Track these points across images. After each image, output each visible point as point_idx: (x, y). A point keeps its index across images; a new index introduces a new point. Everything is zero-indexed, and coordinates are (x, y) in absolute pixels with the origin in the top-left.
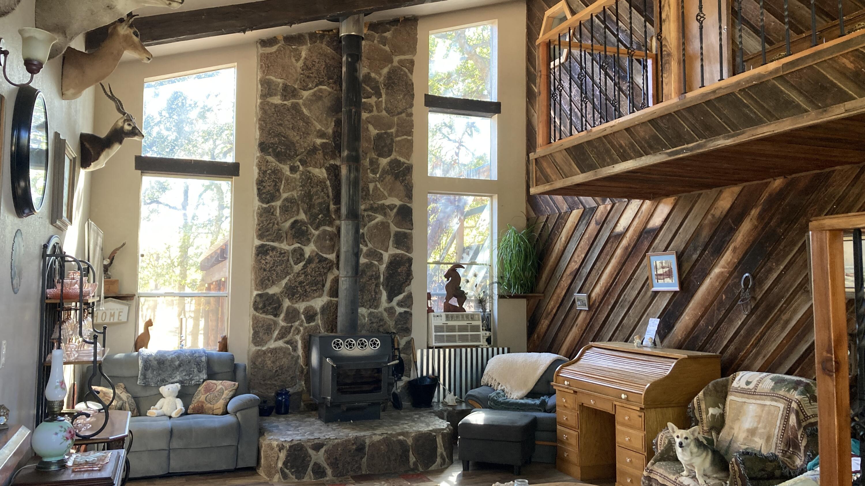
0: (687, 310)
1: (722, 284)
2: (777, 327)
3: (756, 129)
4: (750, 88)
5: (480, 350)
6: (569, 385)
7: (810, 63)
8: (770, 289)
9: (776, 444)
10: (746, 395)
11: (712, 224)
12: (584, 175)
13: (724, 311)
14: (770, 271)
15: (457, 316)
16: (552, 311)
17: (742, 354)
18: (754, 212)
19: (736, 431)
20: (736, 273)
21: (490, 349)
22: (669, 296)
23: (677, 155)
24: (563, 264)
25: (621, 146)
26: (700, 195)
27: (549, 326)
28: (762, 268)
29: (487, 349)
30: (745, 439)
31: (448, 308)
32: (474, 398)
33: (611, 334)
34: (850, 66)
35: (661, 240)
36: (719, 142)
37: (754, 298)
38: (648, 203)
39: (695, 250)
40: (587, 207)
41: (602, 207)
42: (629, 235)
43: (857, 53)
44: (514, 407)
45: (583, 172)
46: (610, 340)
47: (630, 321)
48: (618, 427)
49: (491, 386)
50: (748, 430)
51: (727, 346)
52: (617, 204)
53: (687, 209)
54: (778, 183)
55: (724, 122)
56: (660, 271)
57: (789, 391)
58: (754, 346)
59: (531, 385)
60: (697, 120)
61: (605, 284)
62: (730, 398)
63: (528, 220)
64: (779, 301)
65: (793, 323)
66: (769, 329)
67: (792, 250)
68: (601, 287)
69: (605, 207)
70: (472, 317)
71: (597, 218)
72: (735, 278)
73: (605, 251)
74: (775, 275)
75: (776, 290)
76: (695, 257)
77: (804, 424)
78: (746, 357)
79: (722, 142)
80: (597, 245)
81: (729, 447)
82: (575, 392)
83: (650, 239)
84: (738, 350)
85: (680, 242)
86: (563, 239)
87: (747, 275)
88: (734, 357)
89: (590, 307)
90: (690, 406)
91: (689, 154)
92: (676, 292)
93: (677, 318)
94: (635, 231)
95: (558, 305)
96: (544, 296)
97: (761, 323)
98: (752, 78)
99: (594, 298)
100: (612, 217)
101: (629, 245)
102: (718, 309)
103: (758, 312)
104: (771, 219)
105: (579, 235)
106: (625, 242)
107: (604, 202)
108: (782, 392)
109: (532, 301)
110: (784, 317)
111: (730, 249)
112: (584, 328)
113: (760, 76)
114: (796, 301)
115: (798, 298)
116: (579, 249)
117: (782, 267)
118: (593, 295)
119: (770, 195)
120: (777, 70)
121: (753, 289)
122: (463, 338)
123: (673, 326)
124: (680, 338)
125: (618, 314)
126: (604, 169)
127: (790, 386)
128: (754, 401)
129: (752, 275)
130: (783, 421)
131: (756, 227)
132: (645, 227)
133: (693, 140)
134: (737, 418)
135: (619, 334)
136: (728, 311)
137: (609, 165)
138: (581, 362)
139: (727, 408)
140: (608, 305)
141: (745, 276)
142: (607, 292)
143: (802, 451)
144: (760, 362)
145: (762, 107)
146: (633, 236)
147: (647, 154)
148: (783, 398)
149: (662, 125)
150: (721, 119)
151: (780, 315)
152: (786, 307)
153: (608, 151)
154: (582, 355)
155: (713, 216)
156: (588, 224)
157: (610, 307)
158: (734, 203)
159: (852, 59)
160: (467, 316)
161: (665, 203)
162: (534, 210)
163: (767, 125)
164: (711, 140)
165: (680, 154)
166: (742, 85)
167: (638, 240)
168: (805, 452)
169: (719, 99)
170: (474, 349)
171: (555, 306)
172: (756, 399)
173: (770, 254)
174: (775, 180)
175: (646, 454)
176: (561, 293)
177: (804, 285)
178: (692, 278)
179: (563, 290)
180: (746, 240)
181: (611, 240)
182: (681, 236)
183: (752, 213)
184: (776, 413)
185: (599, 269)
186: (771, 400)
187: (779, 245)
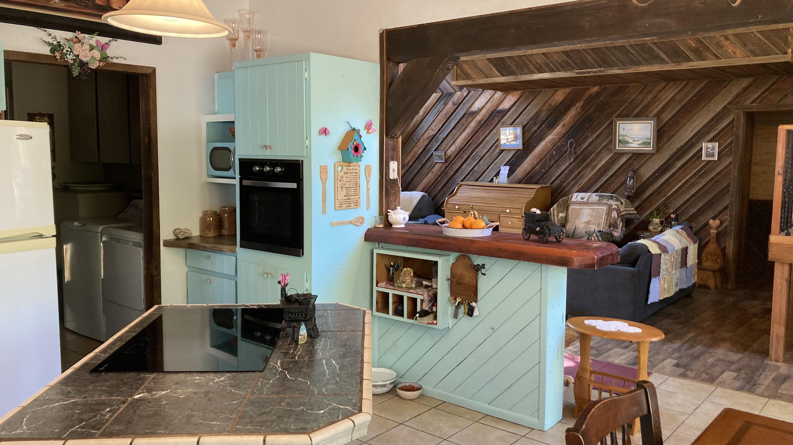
0: (527, 160)
1: (553, 145)
2: (590, 168)
3: (638, 67)
4: (635, 45)
8: (586, 148)
9: (603, 227)
10: (583, 205)
11: (549, 109)
12: (503, 78)
13: (554, 161)
14: (587, 138)
17: (565, 184)
18: (579, 105)
19: (577, 224)
20: (564, 139)
22: (513, 153)
24: (421, 131)
25: (538, 63)
26: (540, 92)
28: (582, 136)
30: (584, 227)
33: (463, 177)
34: (694, 45)
35: (508, 118)
36: (613, 71)
37: (575, 153)
38: (499, 94)
39: (535, 124)
40: (445, 92)
41: (459, 93)
42: (482, 113)
45: (503, 76)
47: (480, 168)
48: (501, 229)
50: (585, 222)
51: (554, 180)
52: (472, 92)
53: (530, 100)
54: (595, 89)
55: (617, 60)
57: (608, 200)
58: (574, 179)
60: (598, 57)
61: (460, 145)
62: (571, 207)
64: (592, 154)
65: (599, 166)
66: (583, 170)
67: (601, 127)
68: (456, 147)
69: (462, 93)
71: (454, 100)
72: (562, 142)
73: (460, 123)
74: (590, 140)
75: (590, 148)
76: (534, 129)
77: (620, 215)
78: (568, 185)
79: (615, 71)
80: (453, 118)
81: (574, 232)
83: (500, 116)
84: (562, 182)
85: (524, 118)
86: (421, 114)
87: (572, 140)
88: (559, 186)
89: (446, 160)
91: (594, 74)
92: (518, 150)
93: (519, 165)
94: (487, 111)
97: (580, 166)
99: (449, 154)
100: (468, 101)
101: (482, 120)
102: (550, 160)
103: (577, 161)
104: (589, 110)
105: (436, 111)
106: (478, 118)
107: (461, 90)
108: (605, 201)
110: (594, 163)
111: (561, 125)
112: (439, 174)
114: (601, 155)
115: (603, 153)
116: (437, 120)
117: (594, 136)
118: (449, 152)
119: (590, 95)
121: (575, 148)
123: (515, 171)
124: (520, 177)
125: (470, 164)
126: (522, 76)
127: (608, 198)
128: (588, 207)
129: (575, 140)
130: (606, 216)
131: (579, 113)
132: (497, 108)
133: (594, 67)
134: (576, 217)
135: (469, 178)
136: (557, 161)
139: (570, 212)
140: (462, 159)
141: (570, 141)
142: (461, 150)
143: (620, 228)
144: (577, 188)
146: (485, 114)
147: (559, 71)
148: (606, 204)
149: (572, 55)
150: (615, 59)
151: (591, 162)
152: (595, 158)
153: (526, 65)
154: (457, 190)
155: (550, 105)
156: (446, 104)
157: (463, 160)
158: (565, 98)
161: (513, 95)
163: (645, 66)
164: (608, 69)
165: (586, 74)
166: (632, 43)
167: (489, 117)
168: (622, 228)
171: (411, 160)
172: (589, 206)
173: (588, 128)
174: (594, 87)
176: (418, 151)
177: (608, 145)
178: (531, 141)
179: (420, 149)
180: (572, 120)
181: (467, 116)
182: (525, 116)
183: (577, 105)
184: (602, 212)
185: (455, 135)
186: (599, 206)
187: (594, 123)
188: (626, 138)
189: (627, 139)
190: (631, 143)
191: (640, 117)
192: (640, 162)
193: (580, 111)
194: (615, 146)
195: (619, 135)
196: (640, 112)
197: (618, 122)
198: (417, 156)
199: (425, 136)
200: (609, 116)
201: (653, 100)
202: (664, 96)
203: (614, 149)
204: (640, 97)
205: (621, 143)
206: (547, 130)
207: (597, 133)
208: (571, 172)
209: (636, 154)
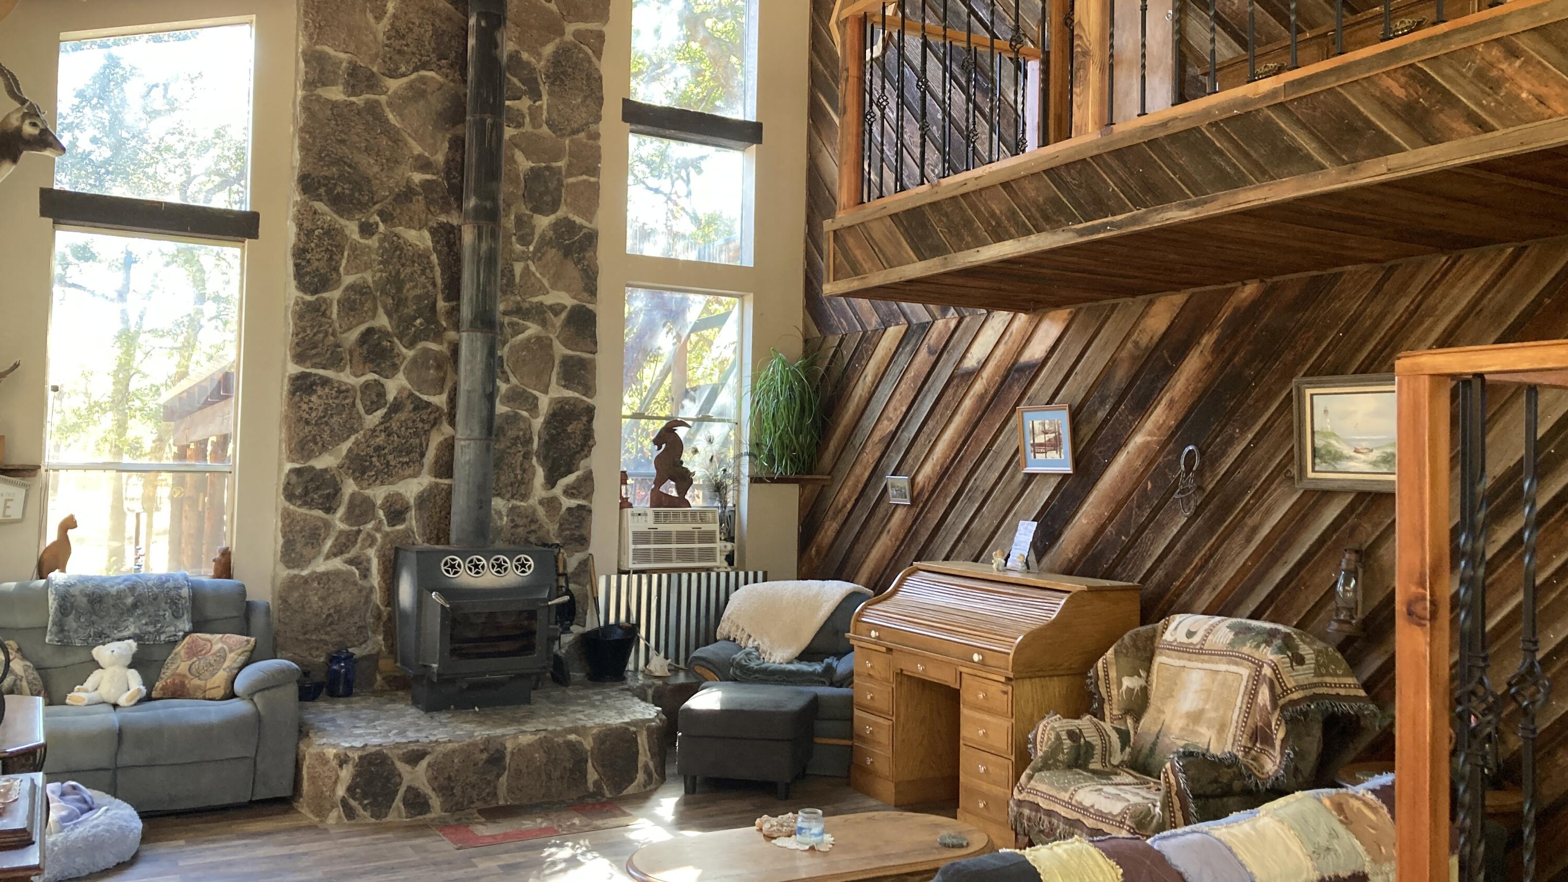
0: (1085, 507)
1: (1146, 462)
2: (1239, 538)
3: (1236, 193)
4: (1227, 121)
5: (713, 575)
6: (878, 638)
7: (1332, 83)
8: (1229, 473)
9: (1235, 736)
10: (1187, 655)
11: (1134, 358)
12: (923, 264)
13: (1149, 511)
14: (1230, 442)
15: (676, 515)
16: (844, 506)
17: (1177, 584)
19: (1167, 717)
20: (1171, 445)
21: (732, 575)
22: (1053, 483)
23: (1093, 234)
24: (868, 422)
25: (993, 214)
26: (1114, 307)
27: (839, 532)
28: (1216, 437)
29: (728, 574)
30: (1182, 729)
31: (659, 500)
32: (703, 663)
33: (948, 548)
34: (1400, 93)
35: (1043, 384)
36: (1169, 215)
37: (1200, 488)
38: (1022, 317)
39: (1102, 402)
40: (914, 321)
41: (940, 323)
42: (986, 373)
43: (1411, 70)
44: (776, 677)
45: (922, 257)
46: (947, 558)
47: (982, 526)
48: (965, 711)
49: (735, 640)
50: (1189, 715)
51: (1151, 571)
52: (968, 319)
53: (1091, 331)
54: (1249, 291)
55: (1180, 179)
56: (1040, 439)
57: (1258, 646)
58: (1199, 569)
59: (805, 639)
60: (1132, 173)
61: (942, 459)
62: (1159, 659)
63: (806, 341)
64: (1243, 493)
65: (1265, 531)
66: (1224, 541)
67: (1268, 408)
68: (935, 465)
69: (947, 323)
70: (700, 516)
71: (932, 342)
72: (1169, 453)
73: (943, 402)
74: (1239, 449)
75: (1238, 475)
76: (1101, 415)
77: (1281, 702)
78: (1185, 588)
79: (1174, 215)
80: (929, 389)
81: (1155, 744)
82: (889, 650)
83: (1024, 382)
84: (1171, 577)
85: (1076, 389)
86: (869, 379)
87: (1191, 448)
88: (1163, 588)
89: (913, 500)
90: (1091, 674)
91: (1115, 233)
92: (1065, 476)
93: (1067, 521)
94: (998, 367)
95: (855, 497)
96: (833, 479)
97: (1212, 531)
98: (1234, 104)
99: (921, 484)
100: (960, 339)
101: (986, 392)
102: (1139, 507)
103: (1207, 513)
104: (1234, 354)
105: (897, 371)
106: (979, 387)
107: (944, 313)
108: (1247, 649)
109: (809, 487)
110: (1250, 522)
111: (1164, 402)
112: (901, 537)
113: (1246, 102)
114: (1270, 495)
115: (1275, 490)
116: (897, 396)
117: (1250, 436)
118: (920, 478)
119: (1236, 309)
120: (1274, 93)
121: (1200, 473)
122: (685, 555)
123: (1060, 534)
124: (1071, 556)
125: (961, 513)
126: (960, 255)
127: (1260, 638)
128: (1200, 665)
129: (1200, 449)
130: (1246, 698)
131: (1209, 366)
132: (1016, 360)
133: (1123, 209)
134: (1170, 694)
135: (964, 547)
136: (1156, 511)
137: (969, 248)
138: (898, 597)
139: (1154, 677)
140: (945, 497)
141: (1187, 450)
142: (945, 473)
143: (1278, 747)
144: (1207, 598)
145: (1247, 155)
146: (992, 377)
147: (1039, 230)
148: (1248, 658)
149: (1069, 179)
150: (1175, 174)
151: (1244, 517)
152: (1254, 505)
153: (968, 223)
154: (900, 584)
155: (1136, 343)
156: (915, 352)
157: (948, 501)
158: (1173, 322)
159: (1403, 80)
160: (694, 513)
161: (1052, 319)
162: (817, 325)
163: (1255, 188)
164: (1156, 210)
165: (1099, 232)
166: (1215, 115)
167: (1002, 384)
168: (1283, 747)
169: (1173, 138)
170: (704, 574)
171: (850, 498)
172: (1203, 661)
173: (1234, 410)
174: (1244, 284)
175: (1013, 758)
176: (863, 474)
177: (1285, 466)
178: (1096, 452)
179: (865, 468)
180: (1191, 389)
181: (955, 382)
182: (1079, 378)
183: (1204, 341)
184: (1235, 684)
185: (931, 433)
186: (1229, 663)
187: (1247, 397)
188: (1333, 442)
189: (1337, 445)
190: (1350, 458)
191: (1375, 371)
192: (1381, 523)
193: (1210, 359)
194: (1302, 470)
195: (1313, 433)
196: (1374, 360)
197: (1308, 392)
198: (860, 486)
199: (876, 437)
200: (1287, 375)
201: (1411, 315)
202: (1447, 301)
203: (1301, 479)
204: (1375, 308)
205: (1321, 457)
206: (1130, 418)
207: (1257, 428)
208: (1191, 548)
209: (1369, 493)
